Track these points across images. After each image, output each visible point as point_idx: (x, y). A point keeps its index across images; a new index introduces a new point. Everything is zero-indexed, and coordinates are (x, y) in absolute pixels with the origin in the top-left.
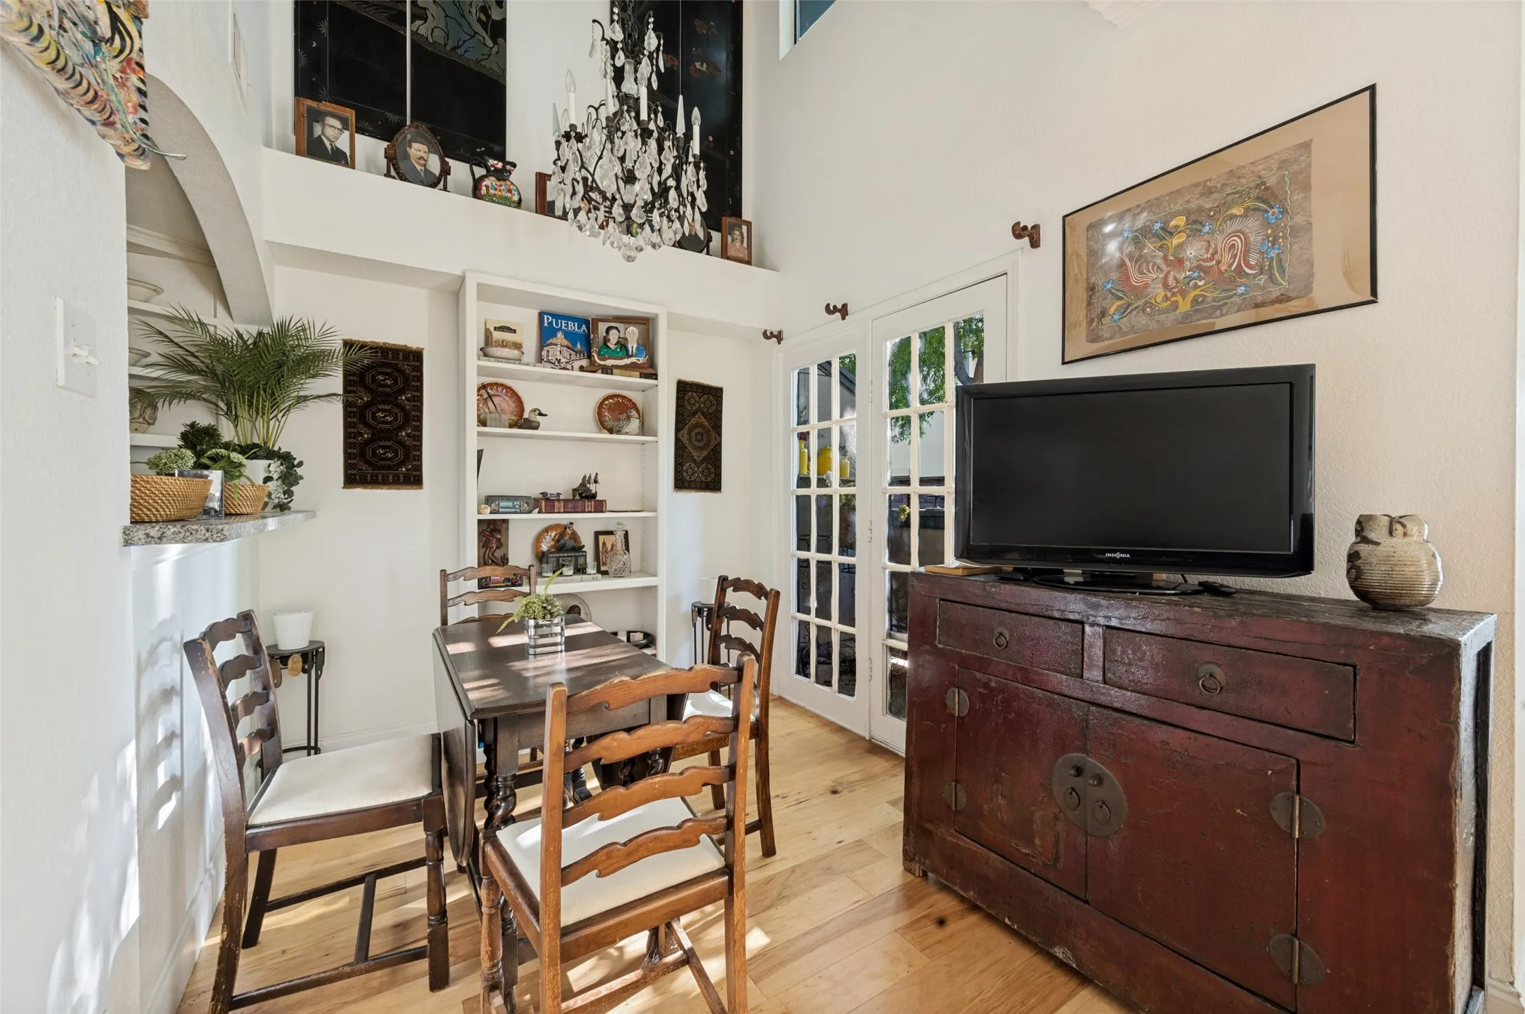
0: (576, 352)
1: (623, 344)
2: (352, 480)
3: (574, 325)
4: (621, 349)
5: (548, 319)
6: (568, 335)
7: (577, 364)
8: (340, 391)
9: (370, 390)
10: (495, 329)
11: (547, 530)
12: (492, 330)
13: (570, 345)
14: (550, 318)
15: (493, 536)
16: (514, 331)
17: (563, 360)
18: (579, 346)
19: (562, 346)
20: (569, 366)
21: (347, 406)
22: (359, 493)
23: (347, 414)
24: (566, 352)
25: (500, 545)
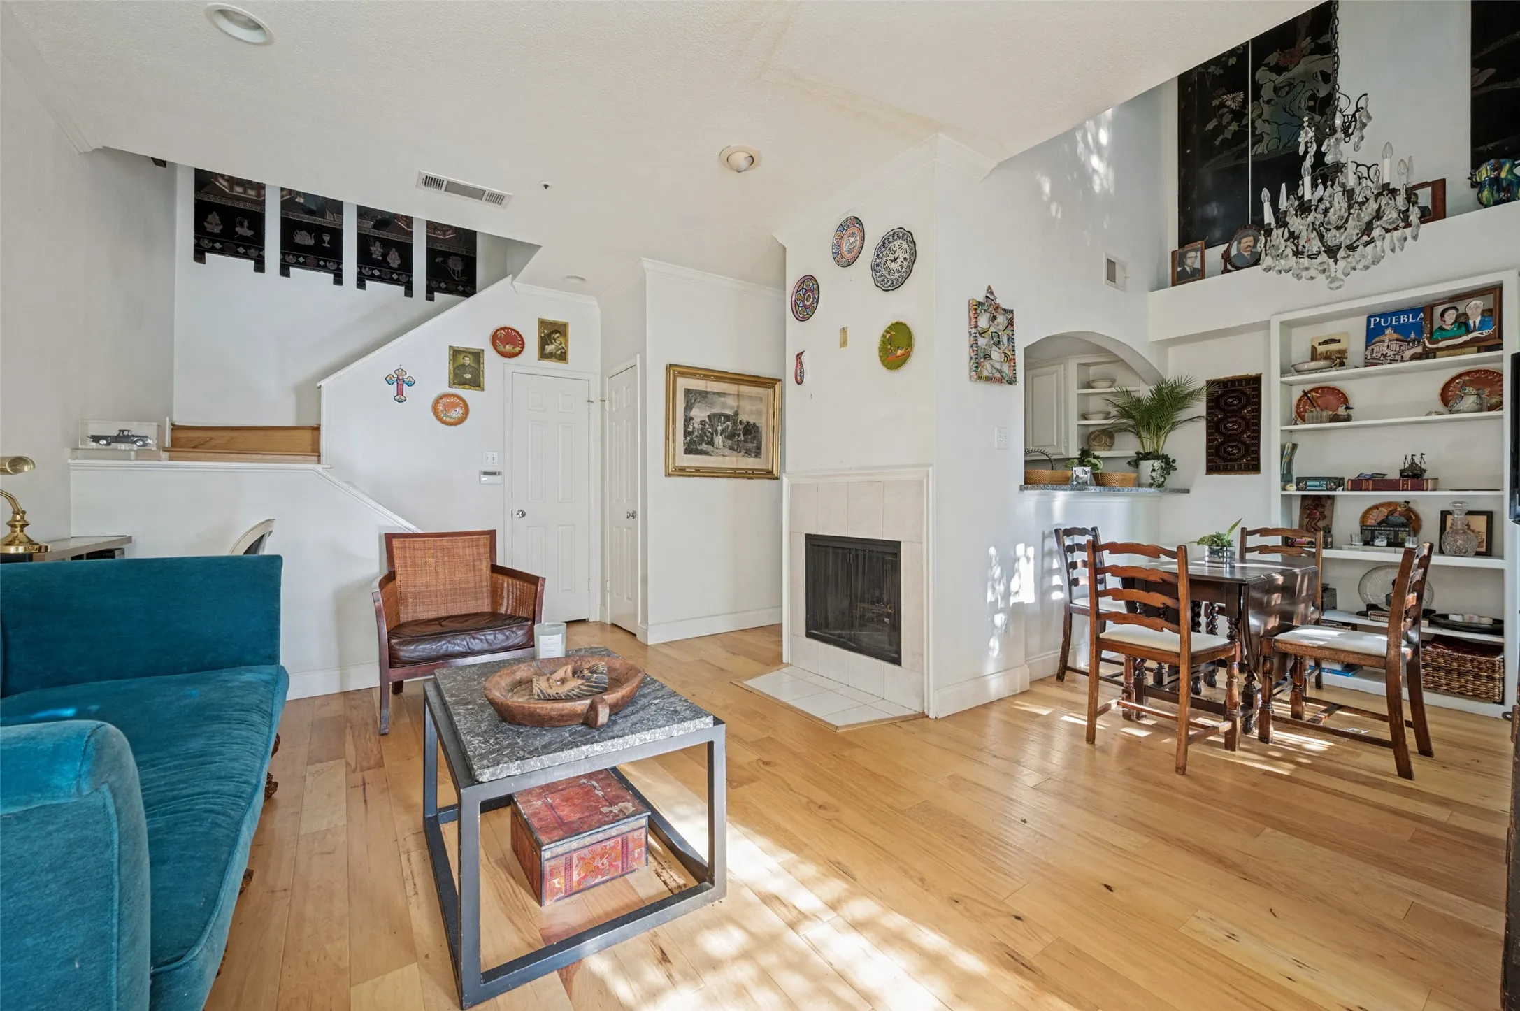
0: (1409, 343)
1: (1462, 323)
2: (1212, 469)
3: (1408, 317)
4: (1459, 328)
5: (1375, 320)
6: (1397, 329)
7: (1408, 354)
8: (1204, 414)
9: (1222, 409)
10: (1320, 344)
11: (1376, 507)
12: (1316, 345)
13: (1401, 337)
14: (1378, 319)
15: (1316, 509)
16: (1339, 341)
17: (1390, 353)
18: (1413, 336)
19: (1390, 341)
20: (1397, 358)
21: (1208, 422)
22: (1216, 477)
23: (1208, 428)
24: (1395, 346)
25: (1323, 517)
